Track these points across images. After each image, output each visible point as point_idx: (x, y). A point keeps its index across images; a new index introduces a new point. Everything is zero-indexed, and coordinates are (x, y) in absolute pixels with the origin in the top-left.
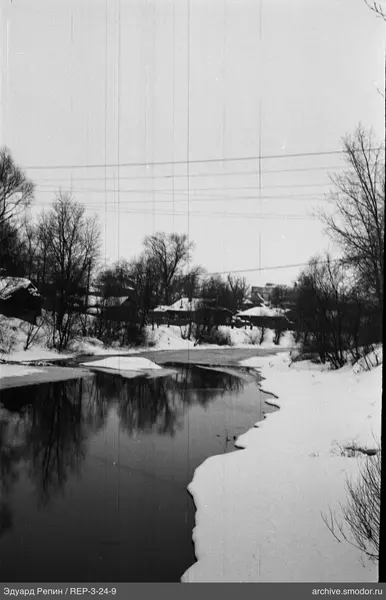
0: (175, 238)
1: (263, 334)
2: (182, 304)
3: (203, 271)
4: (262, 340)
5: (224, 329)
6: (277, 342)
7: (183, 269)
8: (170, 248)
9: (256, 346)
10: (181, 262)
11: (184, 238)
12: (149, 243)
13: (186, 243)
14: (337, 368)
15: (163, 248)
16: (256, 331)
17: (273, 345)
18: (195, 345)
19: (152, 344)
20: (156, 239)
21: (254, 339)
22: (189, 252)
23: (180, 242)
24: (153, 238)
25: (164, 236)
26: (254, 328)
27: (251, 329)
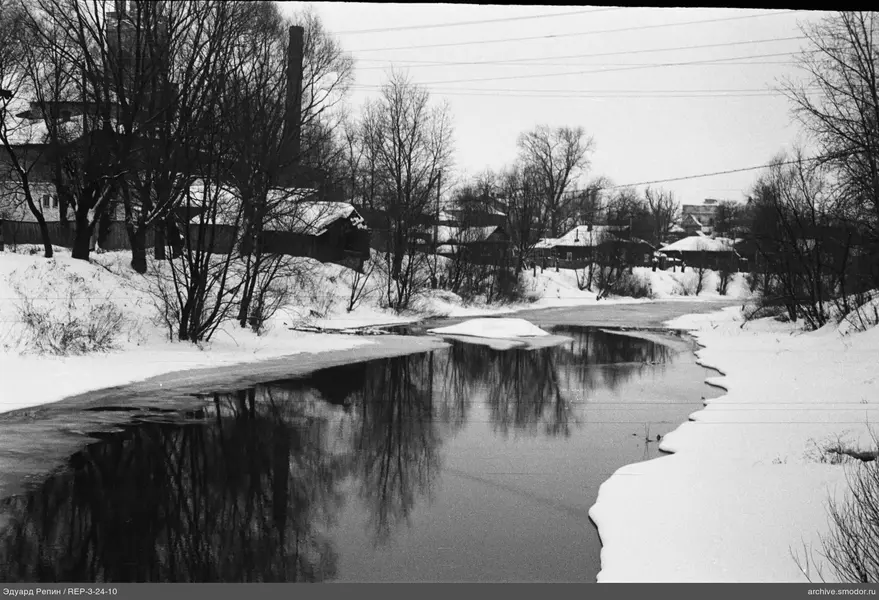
0: (566, 135)
1: (701, 279)
2: (579, 236)
3: (609, 183)
4: (699, 288)
5: (641, 273)
6: (722, 291)
7: (579, 181)
8: (558, 150)
9: (692, 298)
10: (575, 171)
11: (579, 133)
12: (526, 142)
13: (583, 142)
14: (815, 328)
15: (547, 150)
16: (690, 274)
17: (717, 296)
18: (598, 299)
19: (533, 299)
20: (535, 136)
21: (687, 286)
22: (587, 155)
23: (572, 140)
24: (531, 134)
25: (548, 131)
26: (687, 269)
27: (683, 271)
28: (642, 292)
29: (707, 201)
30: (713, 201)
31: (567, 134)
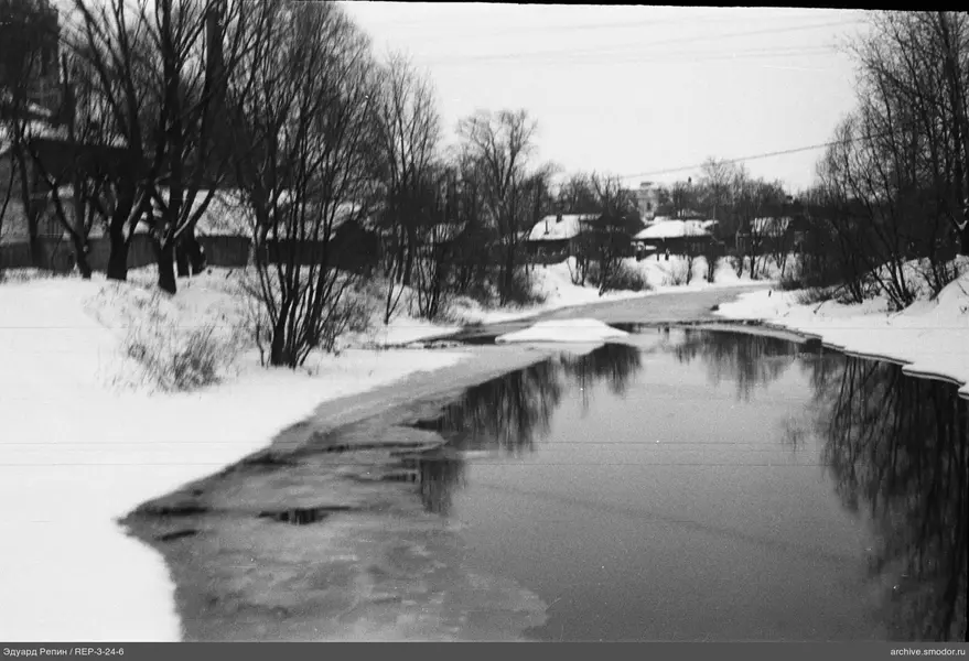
0: (507, 118)
1: (690, 267)
3: (560, 169)
4: (690, 276)
5: (631, 263)
6: (710, 279)
7: (528, 166)
8: (501, 136)
9: (683, 288)
10: (521, 158)
11: (523, 115)
12: (465, 130)
13: (526, 125)
15: (488, 136)
16: (676, 263)
17: (706, 285)
18: (600, 294)
19: (540, 300)
20: (475, 121)
21: (677, 275)
22: (533, 140)
23: (515, 122)
24: (470, 120)
25: (489, 115)
26: (672, 258)
27: (667, 258)
28: (638, 284)
29: (643, 184)
30: (648, 184)
31: (509, 118)
